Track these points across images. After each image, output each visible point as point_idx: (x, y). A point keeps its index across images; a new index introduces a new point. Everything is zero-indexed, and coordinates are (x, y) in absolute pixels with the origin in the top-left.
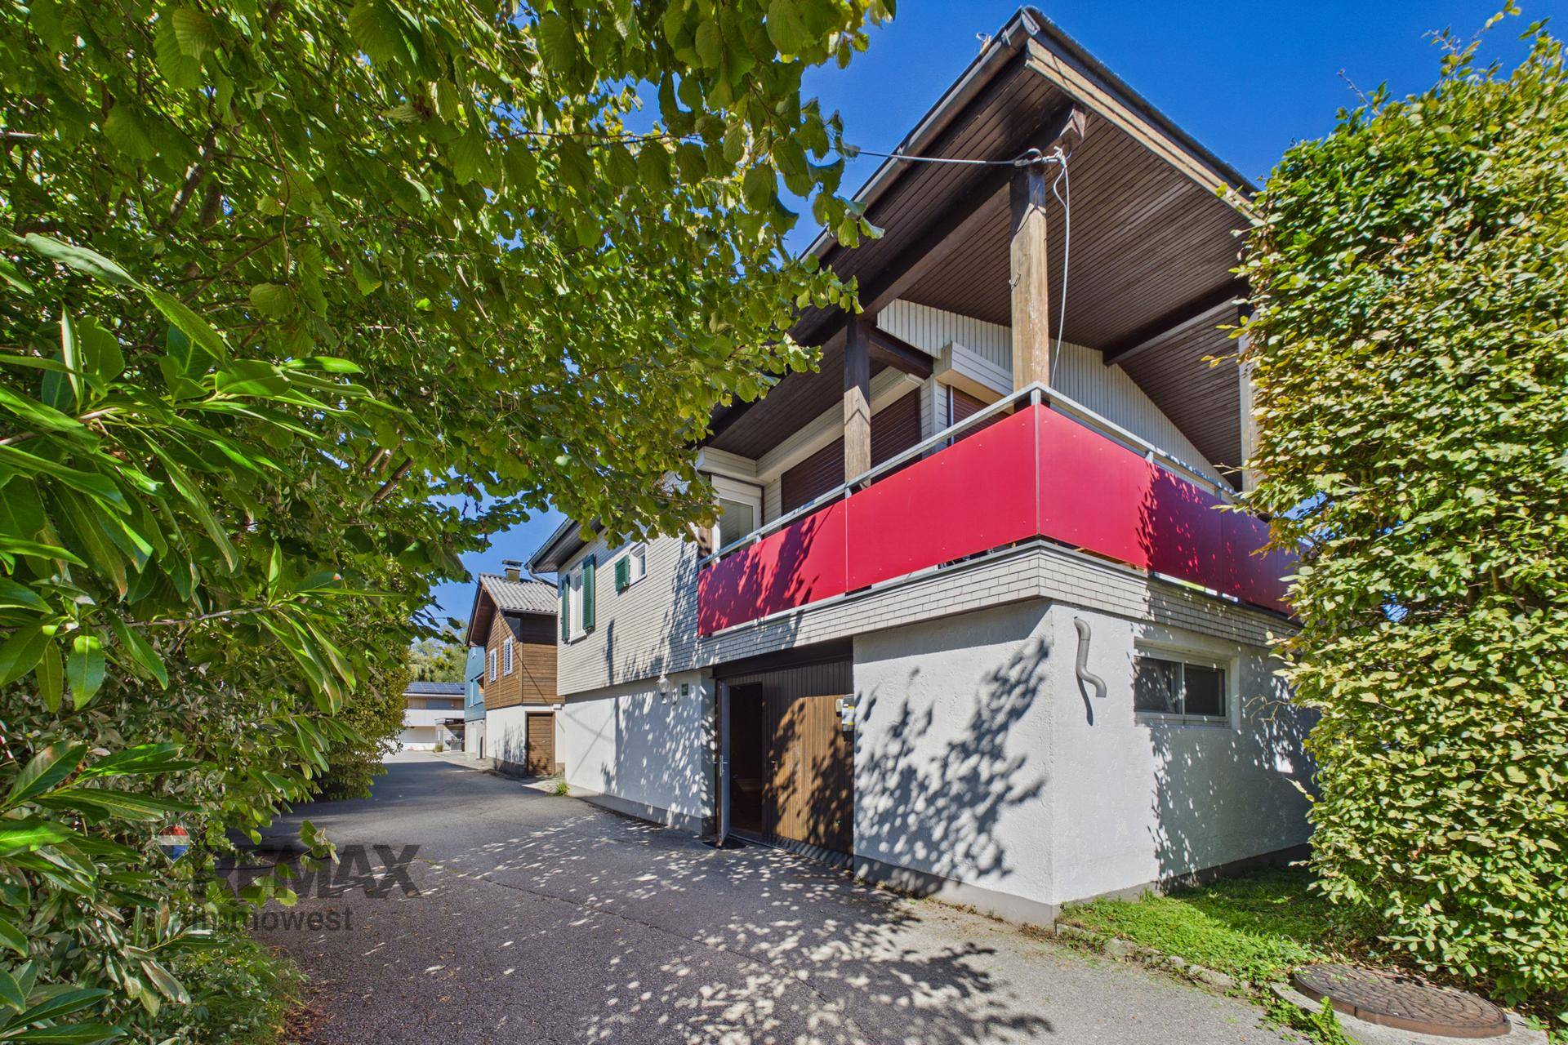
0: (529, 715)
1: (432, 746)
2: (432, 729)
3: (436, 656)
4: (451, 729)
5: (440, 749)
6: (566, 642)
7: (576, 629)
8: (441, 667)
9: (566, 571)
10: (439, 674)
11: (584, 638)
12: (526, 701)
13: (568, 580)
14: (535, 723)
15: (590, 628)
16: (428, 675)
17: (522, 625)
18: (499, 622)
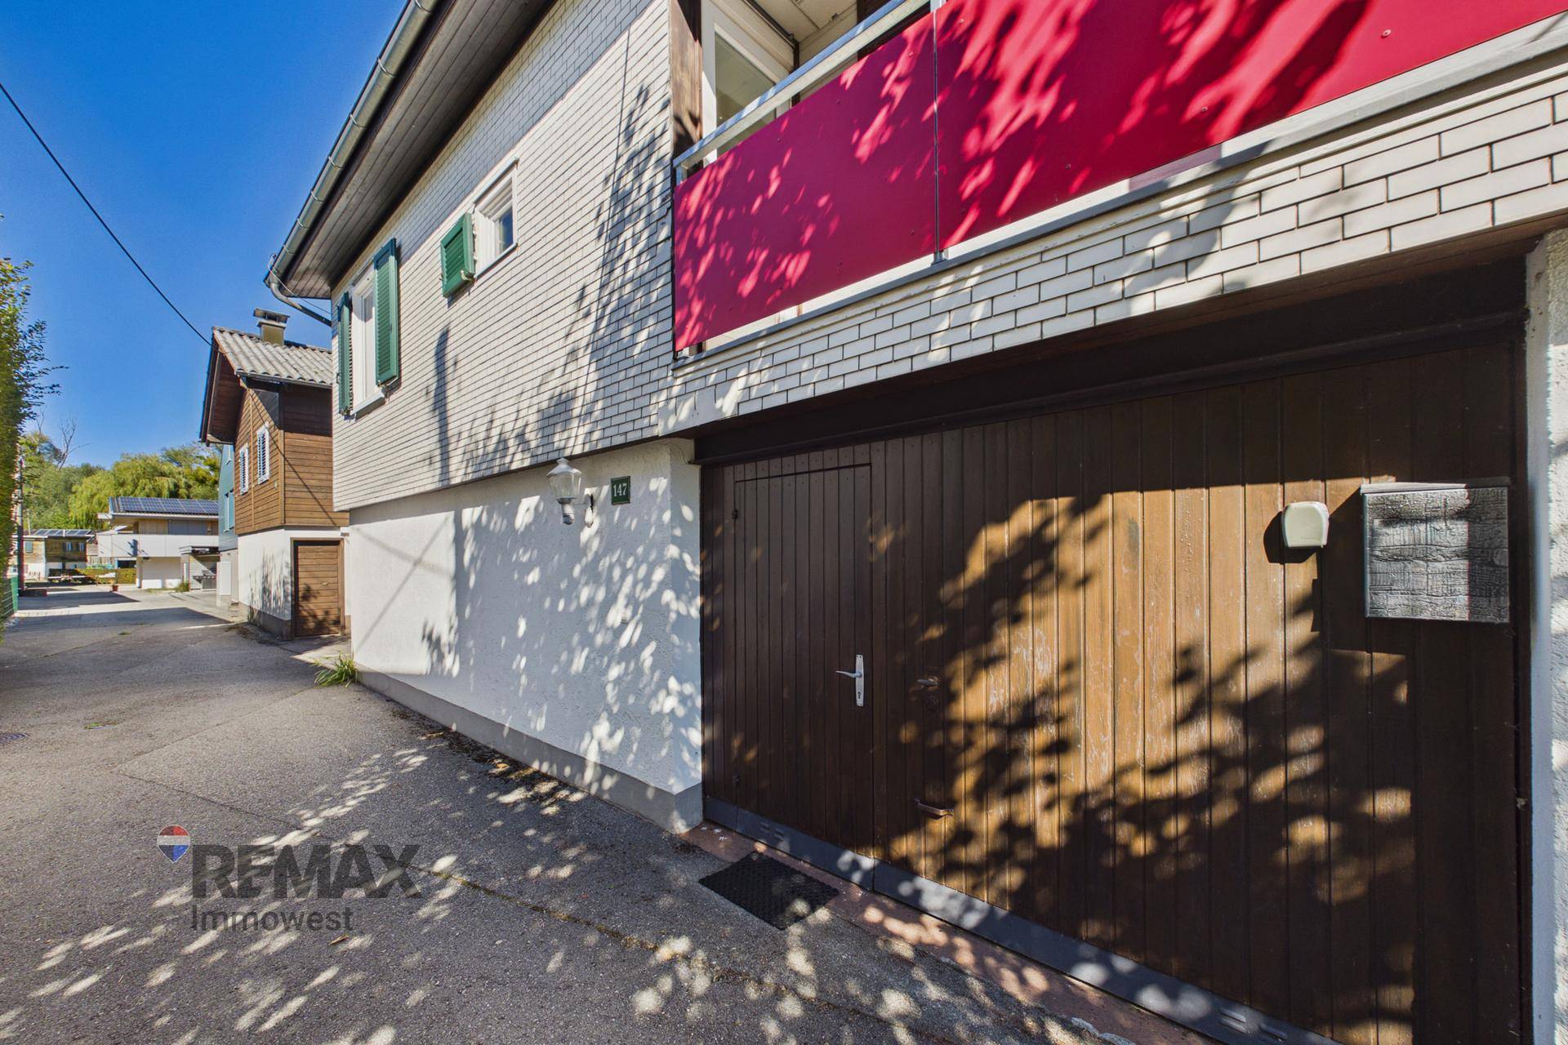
0: (297, 544)
1: (174, 583)
2: (175, 561)
3: (195, 467)
4: (202, 560)
5: (185, 587)
6: (348, 417)
7: (365, 388)
8: (202, 481)
9: (345, 287)
10: (198, 489)
11: (379, 403)
12: (290, 522)
13: (348, 302)
14: (307, 556)
15: (390, 382)
16: (183, 491)
17: (283, 404)
18: (252, 401)
